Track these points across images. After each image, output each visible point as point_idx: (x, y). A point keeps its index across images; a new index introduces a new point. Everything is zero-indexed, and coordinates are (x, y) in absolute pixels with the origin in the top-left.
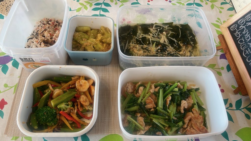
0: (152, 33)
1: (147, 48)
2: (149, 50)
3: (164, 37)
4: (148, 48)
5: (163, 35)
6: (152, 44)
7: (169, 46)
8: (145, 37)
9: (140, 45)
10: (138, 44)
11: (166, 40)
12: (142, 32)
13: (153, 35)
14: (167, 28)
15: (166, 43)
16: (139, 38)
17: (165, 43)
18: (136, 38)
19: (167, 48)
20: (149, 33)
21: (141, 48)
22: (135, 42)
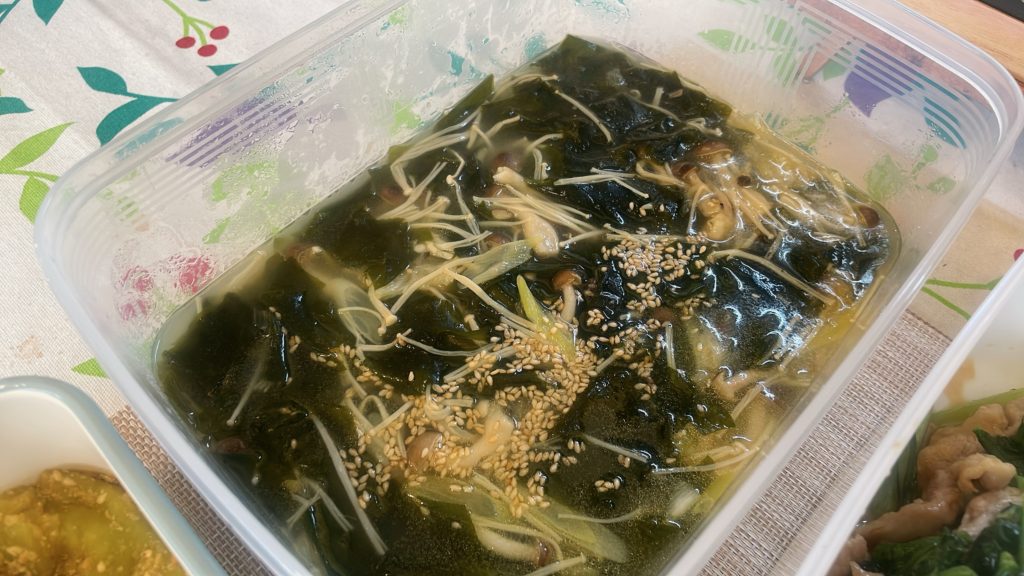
0: (435, 236)
1: (502, 363)
2: (536, 368)
3: (530, 199)
4: (510, 359)
5: (513, 196)
6: (512, 309)
7: (610, 237)
8: (421, 298)
9: (438, 388)
10: (415, 390)
11: (562, 215)
12: (359, 274)
13: (454, 237)
14: (485, 137)
15: (575, 233)
16: (382, 330)
17: (572, 240)
18: (362, 348)
19: (617, 259)
20: (419, 248)
21: (468, 401)
22: (387, 391)
